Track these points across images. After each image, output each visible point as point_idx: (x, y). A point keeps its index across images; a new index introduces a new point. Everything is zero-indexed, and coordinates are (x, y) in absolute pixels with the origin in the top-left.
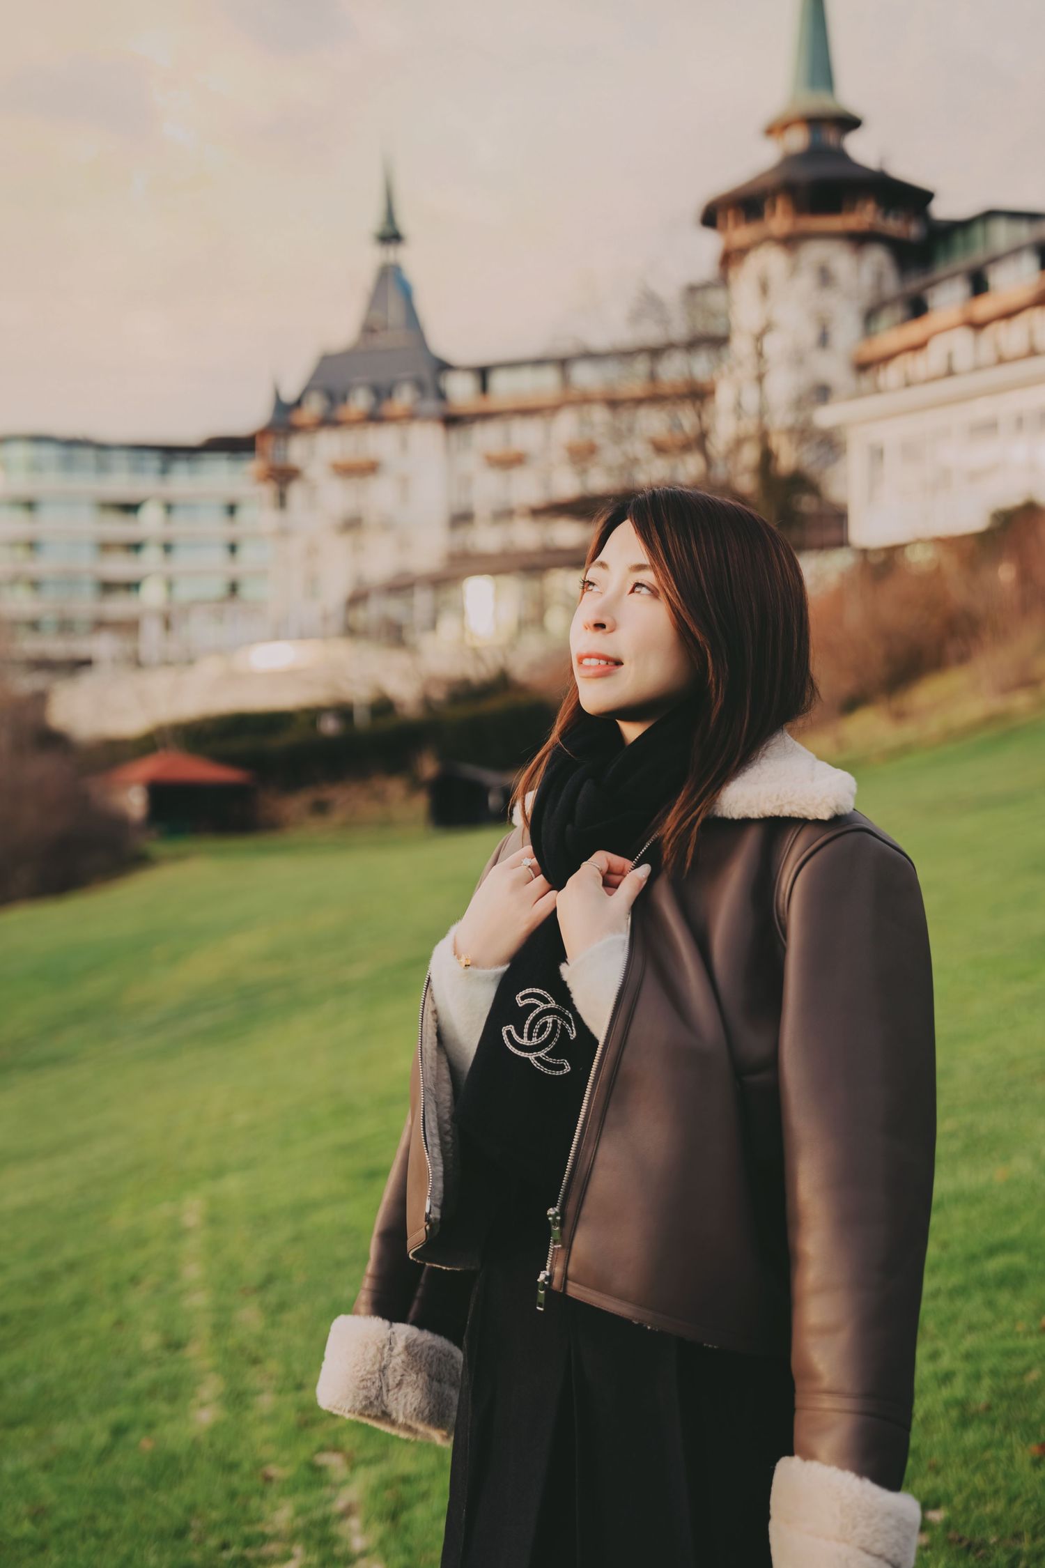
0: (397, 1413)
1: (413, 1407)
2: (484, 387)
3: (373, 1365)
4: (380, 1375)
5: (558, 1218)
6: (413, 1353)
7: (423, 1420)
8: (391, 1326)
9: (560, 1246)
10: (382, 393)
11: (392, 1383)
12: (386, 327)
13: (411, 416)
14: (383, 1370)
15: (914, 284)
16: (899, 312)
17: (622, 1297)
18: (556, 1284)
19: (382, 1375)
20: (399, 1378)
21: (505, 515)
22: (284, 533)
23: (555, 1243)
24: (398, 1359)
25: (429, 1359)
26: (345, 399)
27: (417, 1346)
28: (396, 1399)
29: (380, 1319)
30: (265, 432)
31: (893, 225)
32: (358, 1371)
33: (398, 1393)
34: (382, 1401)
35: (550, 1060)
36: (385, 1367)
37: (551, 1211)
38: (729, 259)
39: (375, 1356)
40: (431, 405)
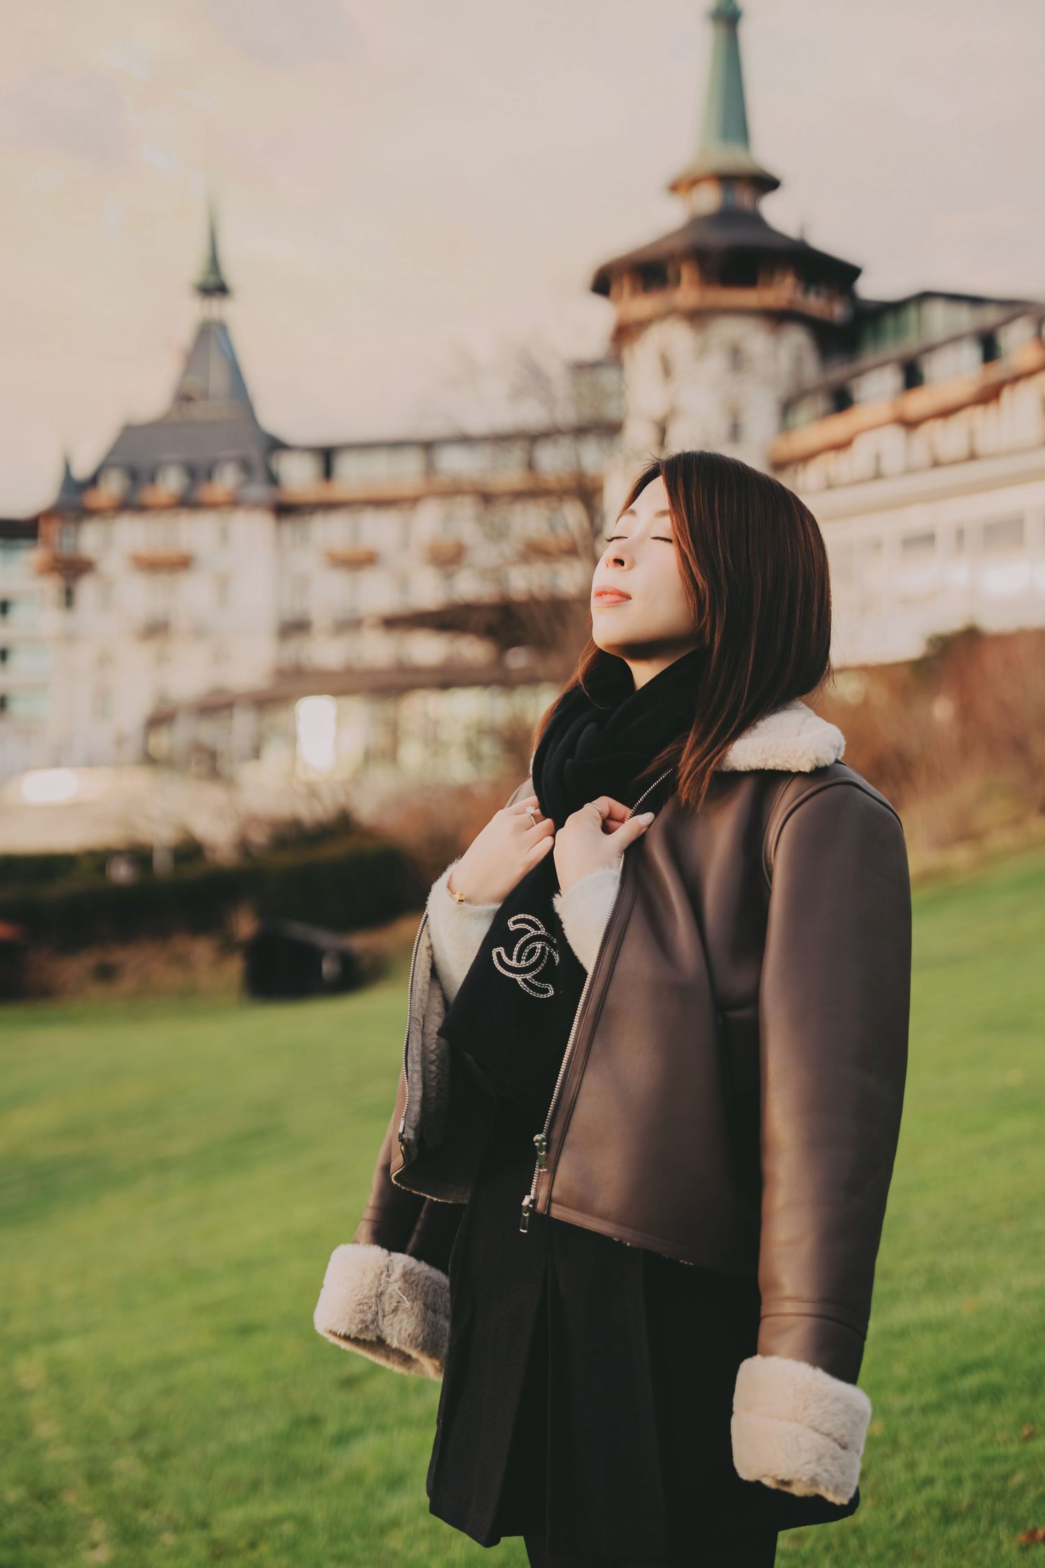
0: (392, 1338)
1: (408, 1333)
2: (328, 472)
3: (371, 1290)
4: (376, 1301)
5: (544, 1143)
6: (410, 1281)
7: (417, 1346)
8: (389, 1255)
9: (545, 1170)
10: (198, 473)
11: (388, 1308)
12: (205, 395)
13: (234, 503)
14: (380, 1295)
15: (838, 373)
16: (821, 404)
17: (604, 1216)
18: (540, 1206)
19: (378, 1301)
20: (395, 1304)
21: (350, 625)
22: (69, 638)
23: (540, 1167)
24: (395, 1287)
25: (425, 1289)
26: (152, 478)
27: (415, 1274)
28: (392, 1325)
29: (379, 1248)
30: (53, 513)
31: (815, 304)
32: (356, 1295)
33: (393, 1318)
34: (378, 1326)
35: (536, 983)
36: (382, 1294)
37: (538, 1137)
38: (624, 333)
39: (372, 1282)
40: (258, 491)
